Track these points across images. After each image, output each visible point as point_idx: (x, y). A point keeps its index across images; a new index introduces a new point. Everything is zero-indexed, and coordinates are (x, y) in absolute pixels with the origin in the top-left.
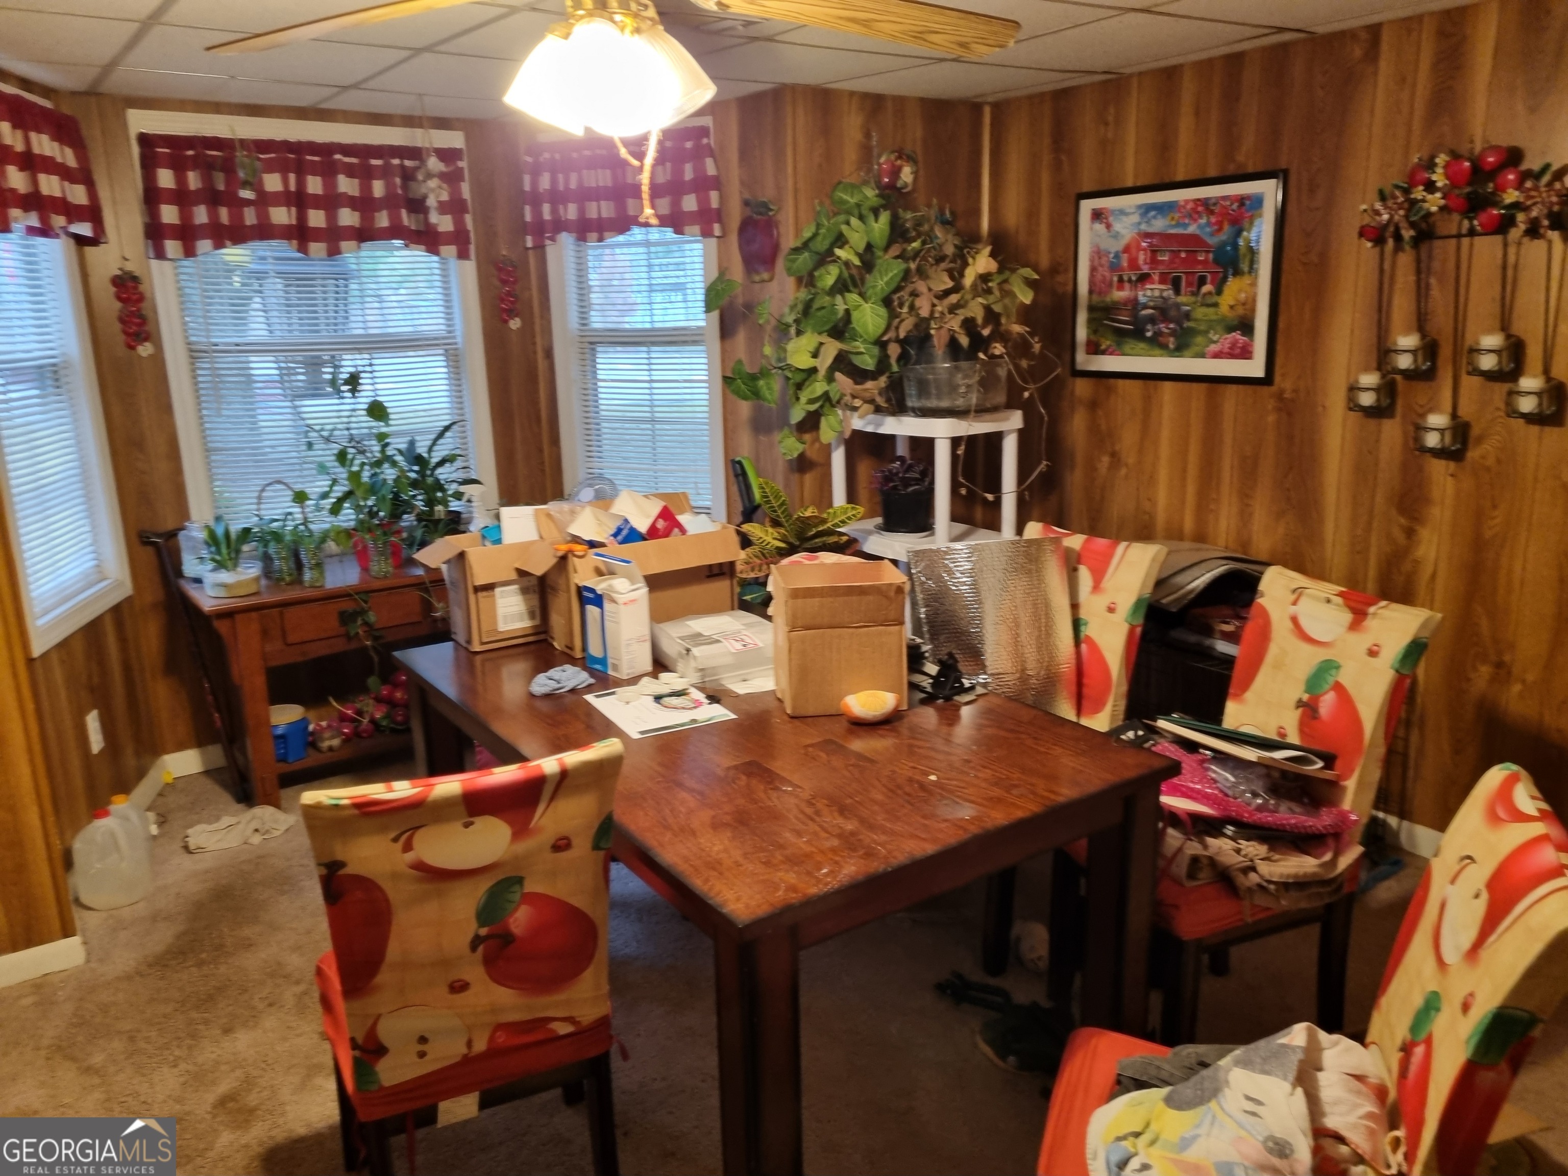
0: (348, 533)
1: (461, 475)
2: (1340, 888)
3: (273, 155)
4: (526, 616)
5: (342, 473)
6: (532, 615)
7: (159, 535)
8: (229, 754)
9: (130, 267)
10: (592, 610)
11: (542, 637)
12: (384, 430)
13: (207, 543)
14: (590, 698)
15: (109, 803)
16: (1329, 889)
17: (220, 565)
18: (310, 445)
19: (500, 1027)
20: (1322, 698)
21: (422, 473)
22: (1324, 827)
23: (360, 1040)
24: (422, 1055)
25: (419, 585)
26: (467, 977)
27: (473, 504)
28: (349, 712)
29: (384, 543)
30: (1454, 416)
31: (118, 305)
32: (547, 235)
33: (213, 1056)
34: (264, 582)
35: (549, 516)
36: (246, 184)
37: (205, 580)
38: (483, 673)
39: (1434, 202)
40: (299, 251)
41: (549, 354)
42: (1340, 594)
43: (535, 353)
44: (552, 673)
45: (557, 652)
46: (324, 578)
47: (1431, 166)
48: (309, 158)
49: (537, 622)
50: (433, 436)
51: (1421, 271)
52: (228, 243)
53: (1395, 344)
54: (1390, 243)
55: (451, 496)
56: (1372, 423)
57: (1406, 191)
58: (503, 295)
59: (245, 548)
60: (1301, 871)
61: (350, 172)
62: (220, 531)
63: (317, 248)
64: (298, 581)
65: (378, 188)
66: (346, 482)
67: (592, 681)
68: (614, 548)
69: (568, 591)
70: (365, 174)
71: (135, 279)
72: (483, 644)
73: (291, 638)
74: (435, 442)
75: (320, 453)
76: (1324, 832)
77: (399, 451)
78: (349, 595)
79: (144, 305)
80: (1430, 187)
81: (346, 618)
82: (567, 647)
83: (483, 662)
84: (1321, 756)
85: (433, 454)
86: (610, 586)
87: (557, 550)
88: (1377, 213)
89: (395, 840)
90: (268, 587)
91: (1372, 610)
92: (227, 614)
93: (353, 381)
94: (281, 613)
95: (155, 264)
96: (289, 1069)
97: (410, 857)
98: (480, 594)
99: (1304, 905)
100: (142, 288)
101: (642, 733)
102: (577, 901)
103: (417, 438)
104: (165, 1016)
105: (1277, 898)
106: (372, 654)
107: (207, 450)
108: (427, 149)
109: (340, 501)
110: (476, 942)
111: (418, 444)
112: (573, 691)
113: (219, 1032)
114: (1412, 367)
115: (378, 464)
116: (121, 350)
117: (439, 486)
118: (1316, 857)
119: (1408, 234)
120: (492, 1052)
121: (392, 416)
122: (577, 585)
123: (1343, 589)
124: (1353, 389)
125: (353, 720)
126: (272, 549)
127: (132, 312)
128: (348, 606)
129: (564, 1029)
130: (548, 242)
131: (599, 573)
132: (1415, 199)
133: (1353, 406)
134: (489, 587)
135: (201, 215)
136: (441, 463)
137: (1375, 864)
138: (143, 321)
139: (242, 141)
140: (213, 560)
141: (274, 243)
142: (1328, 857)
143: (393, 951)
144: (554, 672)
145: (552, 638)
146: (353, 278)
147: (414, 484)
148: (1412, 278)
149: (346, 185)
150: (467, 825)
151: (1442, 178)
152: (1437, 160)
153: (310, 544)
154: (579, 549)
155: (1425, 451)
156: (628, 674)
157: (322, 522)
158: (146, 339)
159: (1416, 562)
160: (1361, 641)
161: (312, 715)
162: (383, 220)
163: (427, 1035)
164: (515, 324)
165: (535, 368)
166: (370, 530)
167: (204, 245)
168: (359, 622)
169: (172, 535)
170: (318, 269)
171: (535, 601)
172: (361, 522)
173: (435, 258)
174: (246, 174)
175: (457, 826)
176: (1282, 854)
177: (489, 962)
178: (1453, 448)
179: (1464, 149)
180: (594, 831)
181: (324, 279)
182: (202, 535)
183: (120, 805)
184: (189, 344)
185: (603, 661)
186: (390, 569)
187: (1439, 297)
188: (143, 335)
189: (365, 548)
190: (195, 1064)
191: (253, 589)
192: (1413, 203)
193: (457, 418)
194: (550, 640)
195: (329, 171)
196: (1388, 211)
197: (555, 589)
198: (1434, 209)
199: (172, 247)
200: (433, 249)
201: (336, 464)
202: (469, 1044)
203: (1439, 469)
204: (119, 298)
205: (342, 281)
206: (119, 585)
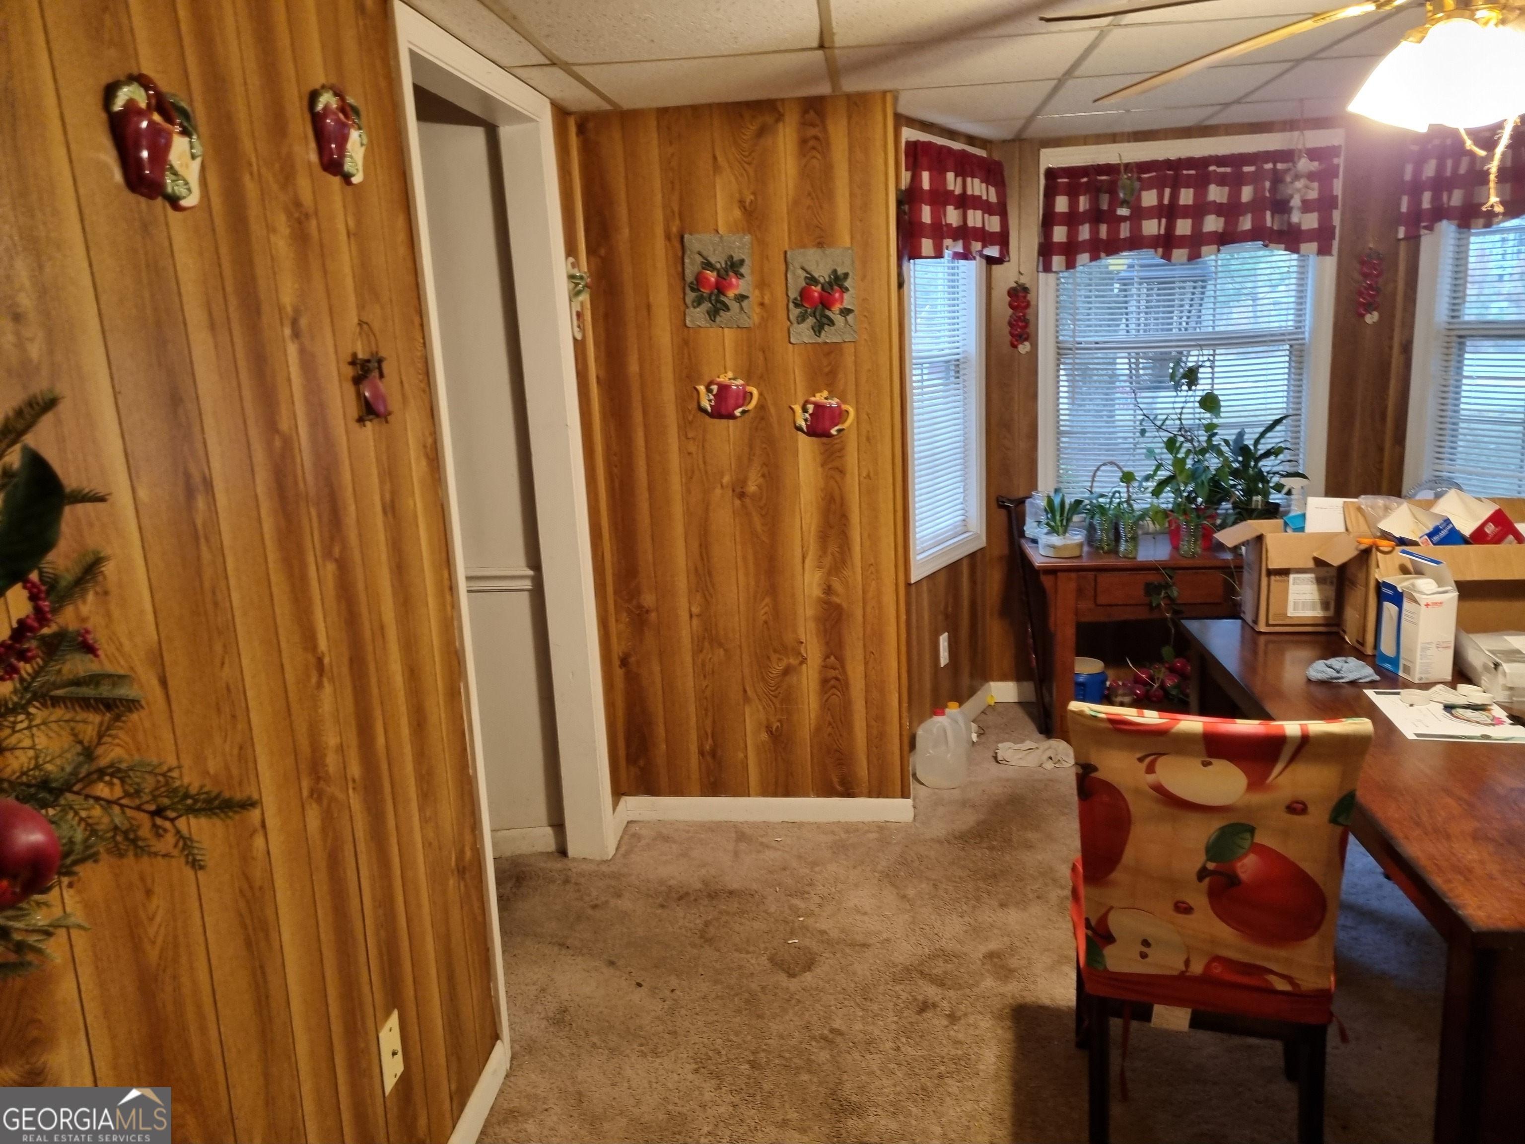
0: (1166, 513)
1: (1287, 468)
3: (1154, 174)
4: (1319, 606)
5: (1168, 458)
6: (1325, 605)
7: (1011, 501)
8: (1039, 691)
9: (1023, 280)
10: (1389, 608)
11: (1334, 629)
12: (1215, 421)
13: (1046, 510)
14: (1370, 693)
15: (946, 706)
17: (1053, 530)
18: (1143, 432)
19: (1217, 959)
21: (1245, 465)
23: (1093, 923)
24: (1144, 956)
25: (1224, 568)
26: (1191, 903)
27: (1292, 497)
28: (1144, 676)
29: (1197, 526)
31: (1010, 311)
32: (1423, 224)
33: (989, 920)
34: (1086, 549)
35: (1359, 509)
36: (1124, 203)
37: (1040, 541)
38: (1266, 653)
40: (1163, 257)
41: (1407, 349)
43: (1391, 348)
44: (1333, 662)
45: (1347, 646)
46: (1137, 551)
48: (1185, 172)
49: (1331, 613)
50: (1261, 429)
52: (1103, 255)
55: (1272, 488)
58: (1362, 289)
59: (1076, 518)
61: (1222, 180)
62: (1057, 501)
63: (1180, 254)
64: (1115, 551)
65: (1247, 193)
66: (1171, 468)
67: (1377, 678)
68: (1427, 548)
69: (1367, 585)
70: (1235, 182)
71: (1025, 290)
72: (1268, 625)
73: (1102, 600)
74: (1262, 435)
75: (1150, 440)
77: (1226, 442)
78: (1157, 569)
79: (1030, 311)
81: (1151, 589)
82: (1358, 642)
83: (1267, 643)
85: (1259, 447)
86: (1413, 585)
87: (1359, 542)
89: (1141, 760)
90: (1089, 553)
92: (1052, 571)
93: (1192, 376)
94: (1096, 576)
95: (1042, 276)
96: (1045, 950)
97: (1151, 778)
98: (1273, 578)
100: (1029, 297)
101: (1418, 735)
102: (1309, 868)
103: (1247, 430)
104: (960, 878)
106: (1170, 625)
107: (1058, 433)
108: (1300, 151)
109: (1162, 484)
110: (1202, 874)
111: (1246, 437)
112: (1353, 683)
113: (996, 904)
115: (1203, 451)
116: (1006, 348)
117: (1261, 477)
120: (1206, 979)
121: (1222, 409)
122: (1377, 581)
125: (1145, 683)
126: (1096, 521)
127: (1019, 317)
128: (1152, 578)
129: (1281, 985)
130: (1423, 232)
131: (1404, 570)
134: (1285, 572)
135: (1084, 233)
136: (1268, 454)
138: (1027, 323)
139: (1127, 165)
140: (1048, 524)
141: (1144, 251)
143: (1129, 856)
144: (1336, 662)
145: (1345, 632)
146: (1210, 280)
147: (1235, 473)
149: (1216, 194)
150: (1206, 764)
153: (1129, 519)
154: (1385, 545)
156: (1421, 679)
157: (1144, 501)
158: (1026, 339)
161: (1111, 673)
162: (1246, 223)
163: (1150, 941)
164: (1372, 318)
165: (1389, 364)
166: (1185, 513)
167: (1083, 258)
168: (1163, 594)
169: (1021, 502)
170: (1177, 273)
171: (1331, 592)
172: (1177, 505)
173: (1295, 256)
174: (1125, 194)
175: (1196, 763)
177: (1214, 895)
180: (1333, 803)
181: (1184, 282)
182: (1043, 503)
183: (953, 709)
184: (1057, 343)
185: (1395, 661)
186: (1199, 550)
188: (1025, 336)
189: (1178, 528)
190: (976, 921)
191: (1077, 553)
193: (1291, 412)
194: (1342, 633)
195: (1201, 183)
197: (1353, 583)
199: (1058, 261)
200: (1293, 248)
201: (1165, 451)
202: (1187, 963)
204: (1011, 306)
205: (1200, 283)
206: (977, 537)
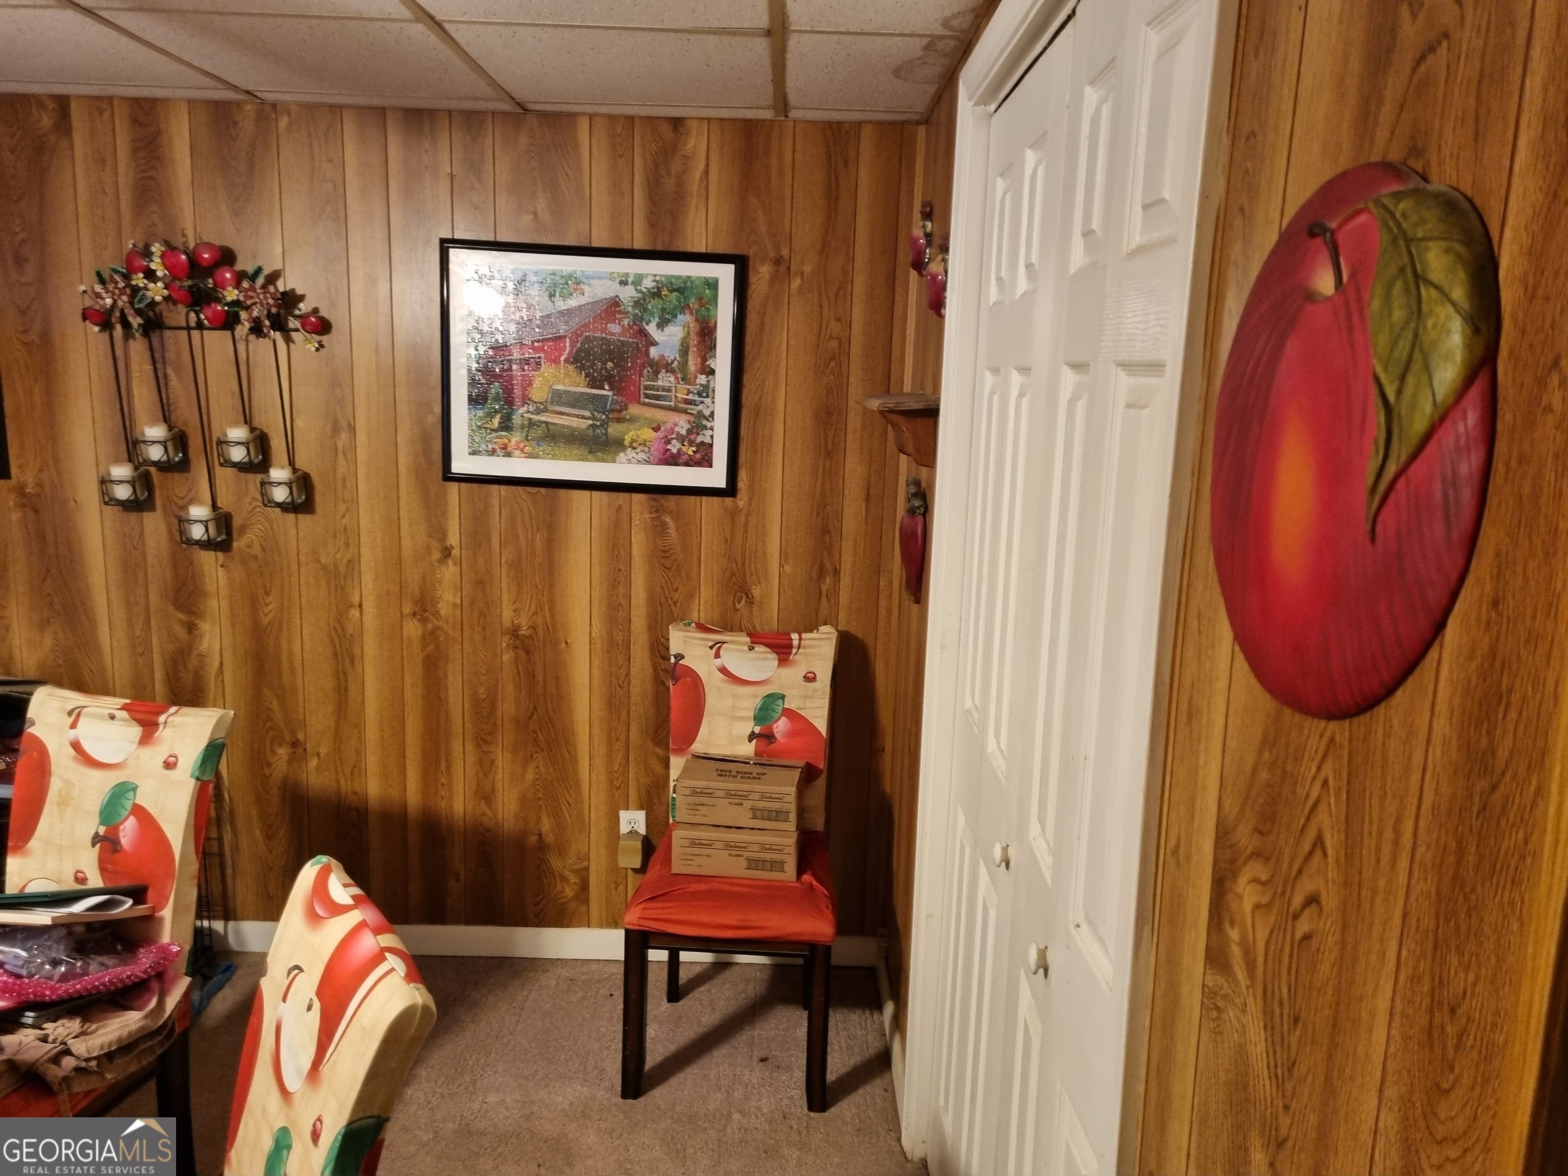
2: (172, 1029)
16: (159, 1038)
20: (122, 827)
22: (145, 972)
30: (214, 507)
39: (157, 291)
42: (124, 708)
47: (147, 254)
51: (156, 360)
53: (144, 435)
54: (118, 330)
56: (133, 517)
57: (127, 277)
60: (125, 1032)
76: (145, 976)
80: (150, 275)
84: (127, 893)
88: (98, 296)
91: (162, 719)
99: (133, 1068)
105: (100, 1074)
114: (165, 458)
118: (139, 1009)
119: (136, 321)
123: (128, 701)
124: (105, 482)
132: (137, 285)
133: (108, 500)
137: (206, 978)
142: (153, 1003)
148: (148, 367)
151: (162, 268)
152: (153, 249)
155: (191, 542)
159: (201, 656)
160: (155, 755)
176: (99, 1021)
178: (219, 539)
179: (178, 242)
187: (179, 388)
192: (135, 290)
196: (110, 295)
198: (158, 298)
203: (208, 560)
